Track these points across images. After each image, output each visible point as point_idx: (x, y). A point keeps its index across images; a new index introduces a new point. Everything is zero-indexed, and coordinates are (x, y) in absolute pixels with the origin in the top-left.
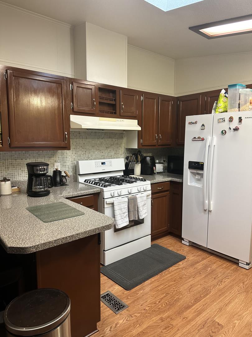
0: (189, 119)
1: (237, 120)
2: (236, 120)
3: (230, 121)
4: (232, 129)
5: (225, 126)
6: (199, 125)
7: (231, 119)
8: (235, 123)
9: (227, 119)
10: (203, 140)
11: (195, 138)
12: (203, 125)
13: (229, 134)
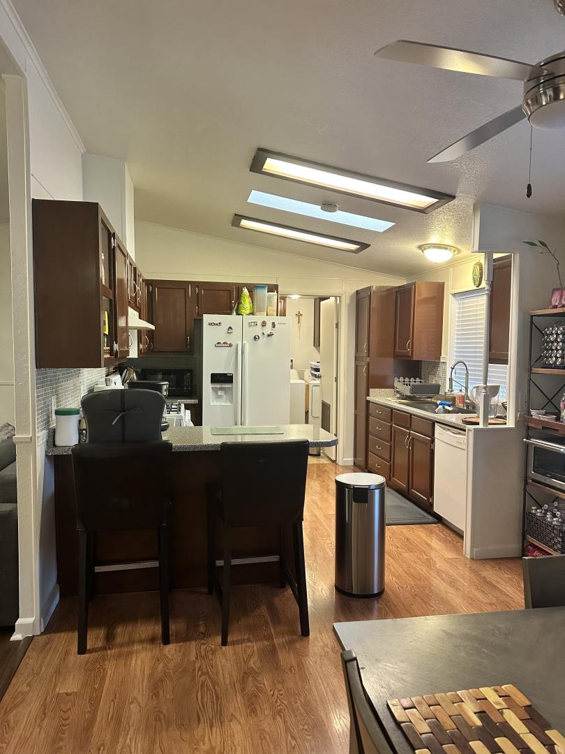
0: (207, 318)
1: (271, 326)
2: (269, 325)
3: (263, 326)
4: (266, 334)
5: (258, 330)
6: (224, 328)
7: (264, 324)
8: (268, 329)
9: (259, 323)
10: (230, 345)
11: (218, 343)
12: (230, 328)
13: (262, 340)
